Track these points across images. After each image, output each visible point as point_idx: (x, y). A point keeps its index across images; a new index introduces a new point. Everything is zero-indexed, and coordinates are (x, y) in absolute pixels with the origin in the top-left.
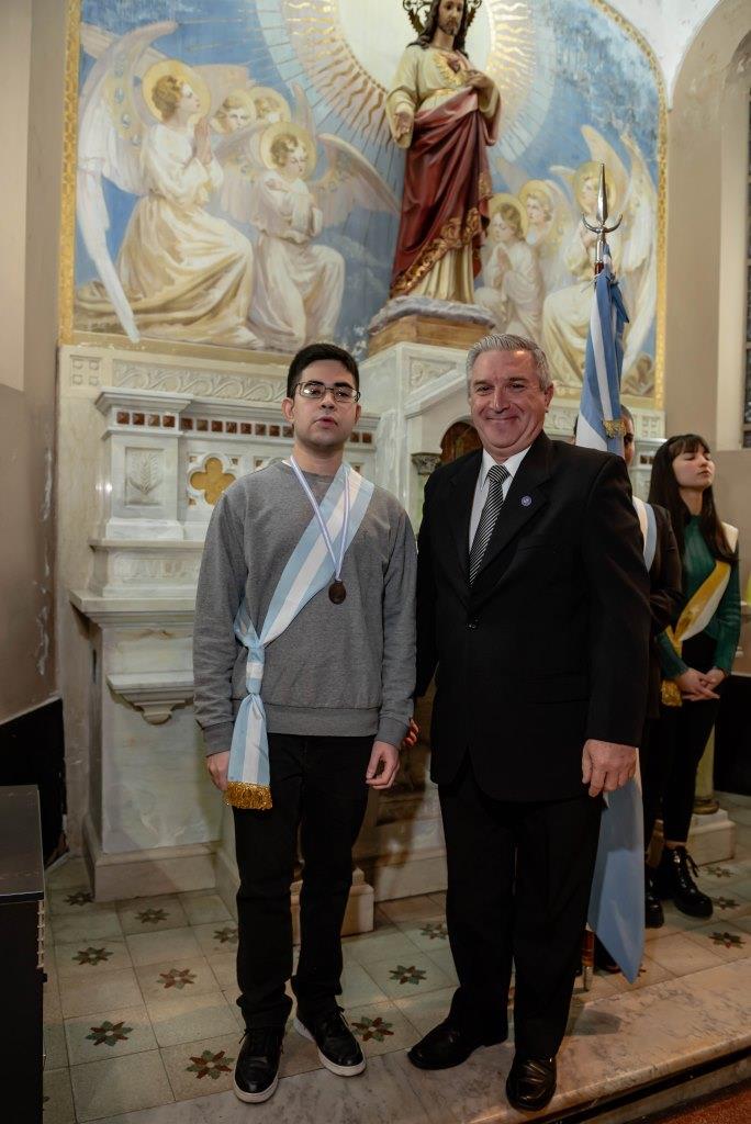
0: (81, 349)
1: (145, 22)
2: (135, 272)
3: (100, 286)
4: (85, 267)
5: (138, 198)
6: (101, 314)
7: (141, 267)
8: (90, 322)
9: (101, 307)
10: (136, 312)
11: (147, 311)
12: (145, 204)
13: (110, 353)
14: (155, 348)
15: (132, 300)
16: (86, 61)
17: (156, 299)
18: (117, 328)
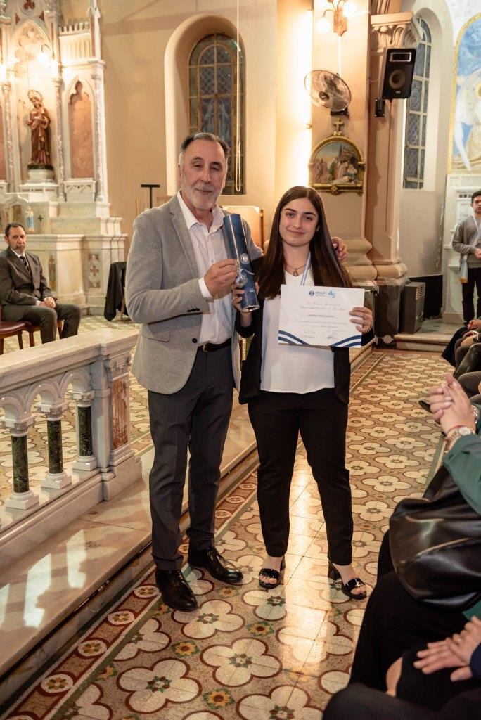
0: (453, 175)
1: (477, 69)
2: (470, 149)
3: (460, 155)
4: (456, 150)
5: (472, 126)
6: (459, 164)
7: (472, 148)
8: (456, 167)
9: (461, 161)
10: (470, 161)
11: (473, 161)
12: (473, 129)
13: (462, 175)
14: (475, 172)
15: (469, 157)
16: (458, 88)
17: (477, 156)
18: (464, 167)
